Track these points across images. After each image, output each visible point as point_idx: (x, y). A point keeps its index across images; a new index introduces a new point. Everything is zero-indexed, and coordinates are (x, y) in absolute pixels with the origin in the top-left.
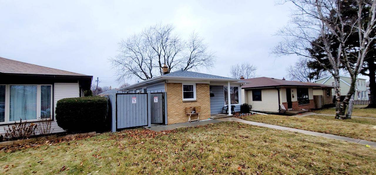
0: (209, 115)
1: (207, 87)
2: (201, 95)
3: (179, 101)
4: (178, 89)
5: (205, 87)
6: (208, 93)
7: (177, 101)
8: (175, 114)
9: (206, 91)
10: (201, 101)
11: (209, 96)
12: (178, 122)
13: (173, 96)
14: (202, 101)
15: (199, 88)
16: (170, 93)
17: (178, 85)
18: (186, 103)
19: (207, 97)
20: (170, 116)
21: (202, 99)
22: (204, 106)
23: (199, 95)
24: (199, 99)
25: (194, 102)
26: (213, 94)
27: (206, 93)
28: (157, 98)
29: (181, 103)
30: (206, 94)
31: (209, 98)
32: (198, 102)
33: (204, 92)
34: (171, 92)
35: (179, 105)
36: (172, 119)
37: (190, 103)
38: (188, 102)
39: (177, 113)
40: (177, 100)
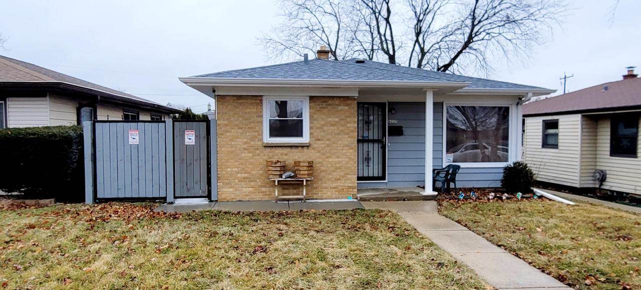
0: (350, 187)
1: (348, 105)
2: (325, 128)
3: (252, 143)
4: (248, 110)
5: (340, 105)
7: (246, 143)
8: (239, 175)
9: (343, 117)
10: (323, 146)
11: (352, 131)
12: (247, 198)
13: (233, 131)
14: (328, 146)
15: (318, 111)
16: (226, 122)
17: (249, 101)
18: (273, 149)
19: (347, 136)
20: (226, 181)
21: (328, 140)
22: (336, 160)
23: (318, 128)
24: (319, 140)
25: (300, 148)
26: (401, 128)
27: (343, 122)
28: (193, 133)
29: (257, 149)
30: (341, 128)
31: (352, 137)
32: (314, 149)
33: (337, 120)
34: (227, 119)
35: (251, 155)
36: (231, 190)
37: (285, 151)
38: (281, 147)
39: (246, 175)
40: (245, 140)
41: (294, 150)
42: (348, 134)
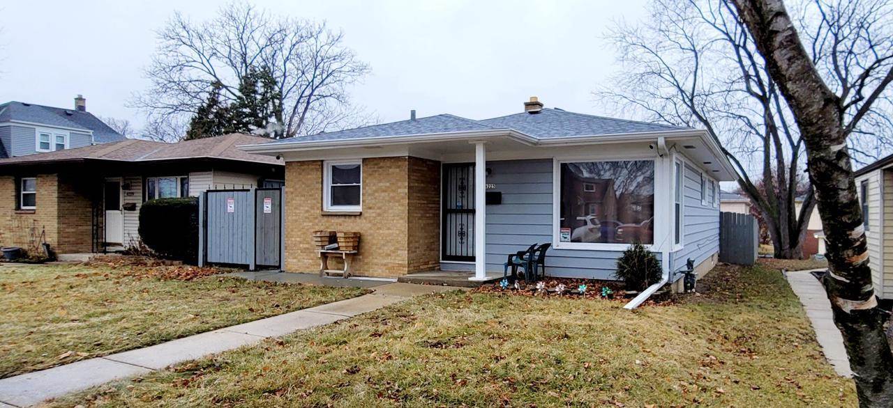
0: (400, 265)
1: (399, 167)
2: (376, 194)
3: (312, 211)
4: (309, 176)
5: (391, 168)
6: (400, 188)
7: (307, 211)
8: (301, 245)
9: (394, 181)
10: (374, 215)
11: (403, 198)
12: (307, 271)
13: (297, 198)
14: (379, 215)
15: (370, 175)
16: (292, 190)
17: (311, 167)
18: (330, 218)
19: (397, 204)
20: (291, 251)
21: (379, 208)
22: (387, 232)
23: (369, 195)
24: (370, 208)
25: (353, 217)
26: (500, 194)
27: (393, 188)
28: (270, 201)
29: (316, 218)
30: (391, 195)
31: (403, 205)
32: (365, 218)
33: (388, 184)
34: (293, 187)
35: (311, 224)
36: (295, 260)
37: (341, 220)
38: (336, 215)
39: (307, 246)
40: (307, 208)
41: (347, 219)
42: (399, 201)
